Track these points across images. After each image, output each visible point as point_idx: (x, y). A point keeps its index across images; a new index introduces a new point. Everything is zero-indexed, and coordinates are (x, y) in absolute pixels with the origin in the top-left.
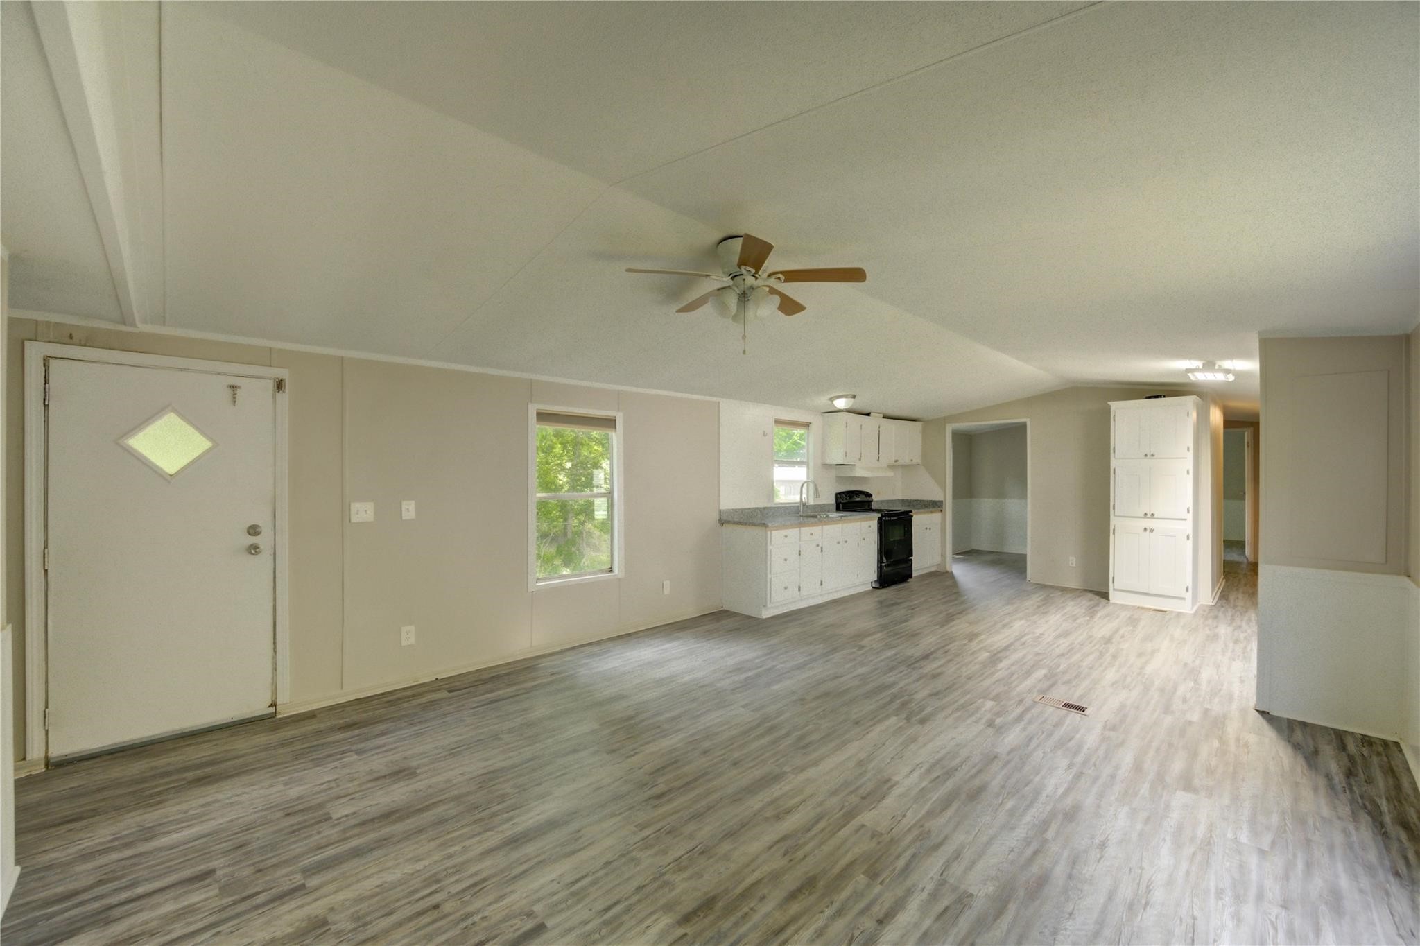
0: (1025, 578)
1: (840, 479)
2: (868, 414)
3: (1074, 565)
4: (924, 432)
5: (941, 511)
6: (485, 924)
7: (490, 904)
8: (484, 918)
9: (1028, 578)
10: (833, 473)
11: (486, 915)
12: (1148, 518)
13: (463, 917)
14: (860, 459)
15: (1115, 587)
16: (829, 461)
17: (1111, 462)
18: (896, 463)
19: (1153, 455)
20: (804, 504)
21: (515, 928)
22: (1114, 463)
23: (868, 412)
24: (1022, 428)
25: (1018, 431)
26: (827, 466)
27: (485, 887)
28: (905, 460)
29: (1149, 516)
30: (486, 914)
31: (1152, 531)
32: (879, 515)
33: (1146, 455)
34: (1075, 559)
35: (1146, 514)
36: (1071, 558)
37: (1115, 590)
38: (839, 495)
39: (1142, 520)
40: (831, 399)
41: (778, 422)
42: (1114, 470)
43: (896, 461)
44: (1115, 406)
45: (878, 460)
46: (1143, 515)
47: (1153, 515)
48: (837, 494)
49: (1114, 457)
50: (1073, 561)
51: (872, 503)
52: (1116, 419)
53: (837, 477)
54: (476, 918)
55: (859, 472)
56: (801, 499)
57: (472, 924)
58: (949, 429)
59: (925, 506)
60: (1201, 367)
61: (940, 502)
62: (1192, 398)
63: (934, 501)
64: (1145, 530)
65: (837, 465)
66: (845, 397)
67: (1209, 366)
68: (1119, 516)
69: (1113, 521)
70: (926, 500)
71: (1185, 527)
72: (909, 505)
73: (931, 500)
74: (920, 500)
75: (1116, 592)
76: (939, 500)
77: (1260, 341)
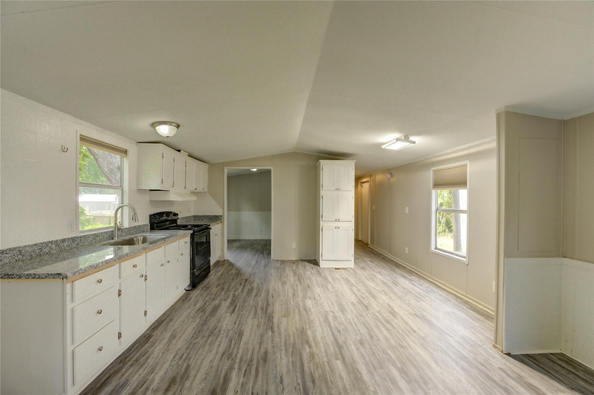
1: (153, 203)
2: (179, 151)
3: (295, 248)
4: (210, 171)
5: (221, 222)
9: (272, 258)
10: (147, 197)
12: (337, 221)
14: (173, 186)
15: (323, 259)
16: (144, 187)
17: (321, 192)
18: (196, 191)
19: (339, 189)
20: (119, 230)
22: (322, 193)
23: (179, 149)
24: (269, 172)
25: (267, 174)
26: (141, 191)
28: (200, 189)
29: (337, 220)
31: (339, 228)
32: (192, 232)
33: (336, 189)
34: (295, 244)
37: (322, 260)
38: (152, 217)
39: (335, 222)
40: (154, 125)
41: (84, 139)
42: (322, 196)
43: (196, 189)
44: (322, 162)
45: (185, 188)
46: (335, 220)
47: (339, 220)
48: (150, 216)
49: (322, 190)
50: (294, 245)
51: (178, 220)
52: (323, 169)
53: (151, 201)
55: (172, 197)
56: (116, 224)
58: (226, 170)
59: (210, 219)
60: (403, 138)
61: (222, 216)
62: (355, 161)
63: (216, 216)
64: (336, 228)
65: (151, 190)
66: (170, 125)
67: (406, 138)
68: (324, 221)
69: (322, 224)
70: (211, 216)
71: (352, 225)
72: (199, 219)
73: (215, 216)
74: (207, 216)
75: (323, 261)
76: (221, 214)
77: (498, 115)
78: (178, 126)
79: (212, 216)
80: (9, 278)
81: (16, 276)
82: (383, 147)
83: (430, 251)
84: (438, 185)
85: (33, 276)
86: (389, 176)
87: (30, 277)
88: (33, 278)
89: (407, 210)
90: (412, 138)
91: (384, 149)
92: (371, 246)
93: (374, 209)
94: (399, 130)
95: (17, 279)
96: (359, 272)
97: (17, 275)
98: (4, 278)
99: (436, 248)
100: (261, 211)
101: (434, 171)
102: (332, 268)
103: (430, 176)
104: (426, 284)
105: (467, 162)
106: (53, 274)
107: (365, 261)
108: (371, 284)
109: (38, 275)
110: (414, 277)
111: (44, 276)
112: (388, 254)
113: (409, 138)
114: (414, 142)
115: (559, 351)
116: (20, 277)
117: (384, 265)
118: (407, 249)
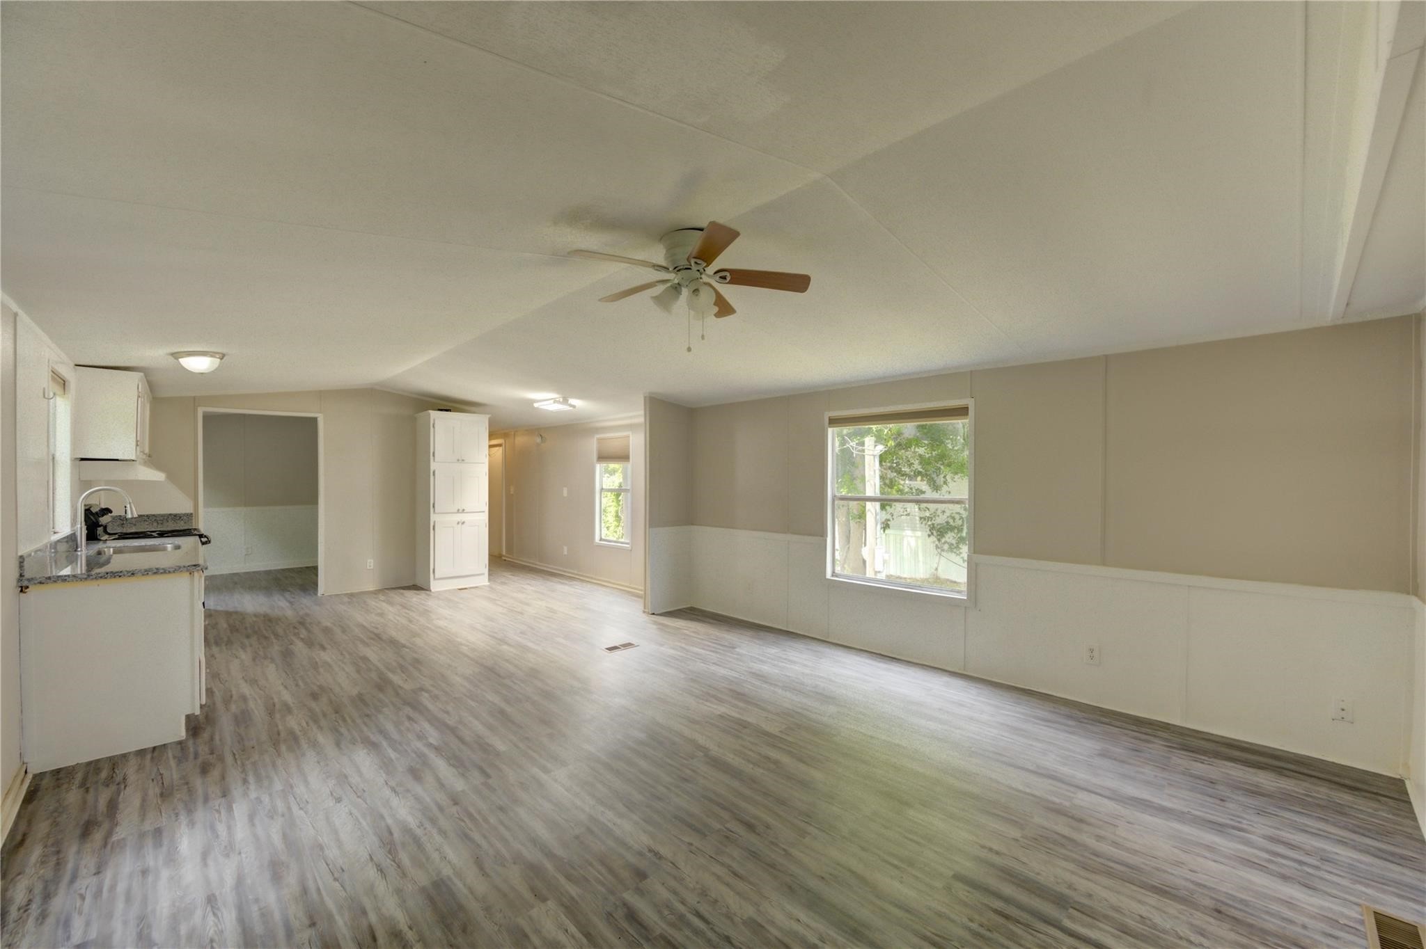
0: (316, 594)
3: (372, 568)
6: (976, 917)
7: (953, 921)
8: (971, 920)
9: (322, 592)
10: (77, 474)
11: (967, 920)
12: (461, 513)
13: (978, 937)
15: (436, 577)
17: (431, 465)
19: (462, 460)
21: (968, 894)
22: (434, 466)
24: (311, 422)
27: (933, 933)
29: (460, 511)
30: (965, 920)
31: (463, 523)
33: (458, 460)
34: (372, 561)
35: (458, 510)
36: (369, 561)
37: (435, 579)
39: (456, 514)
42: (434, 472)
46: (456, 512)
47: (464, 510)
49: (434, 461)
50: (371, 563)
52: (436, 426)
53: (83, 480)
54: (974, 926)
55: (141, 473)
57: (982, 926)
58: (200, 411)
59: (158, 523)
60: (561, 400)
61: (192, 514)
62: (488, 416)
63: (175, 515)
64: (458, 523)
65: (83, 459)
66: (212, 356)
67: (565, 401)
68: (438, 513)
69: (433, 517)
70: (159, 515)
71: (485, 517)
72: (123, 524)
73: (170, 515)
74: (147, 516)
75: (437, 581)
76: (189, 510)
77: (645, 397)
78: (223, 356)
79: (162, 516)
80: (115, 577)
81: (126, 573)
82: (536, 405)
83: (595, 544)
84: (603, 457)
85: (155, 571)
86: (538, 440)
87: (150, 573)
88: (155, 573)
89: (565, 493)
90: (572, 401)
91: (537, 408)
92: (507, 557)
93: (512, 493)
94: (557, 391)
95: (129, 576)
96: (499, 588)
97: (128, 572)
98: (106, 578)
99: (601, 539)
100: (245, 505)
101: (598, 439)
102: (454, 590)
103: (592, 446)
104: (589, 586)
105: (629, 433)
106: (186, 565)
107: (504, 576)
108: (520, 596)
109: (163, 569)
110: (575, 582)
111: (171, 570)
112: (538, 563)
113: (568, 400)
114: (574, 407)
115: (689, 606)
116: (133, 574)
117: (534, 576)
118: (565, 548)
